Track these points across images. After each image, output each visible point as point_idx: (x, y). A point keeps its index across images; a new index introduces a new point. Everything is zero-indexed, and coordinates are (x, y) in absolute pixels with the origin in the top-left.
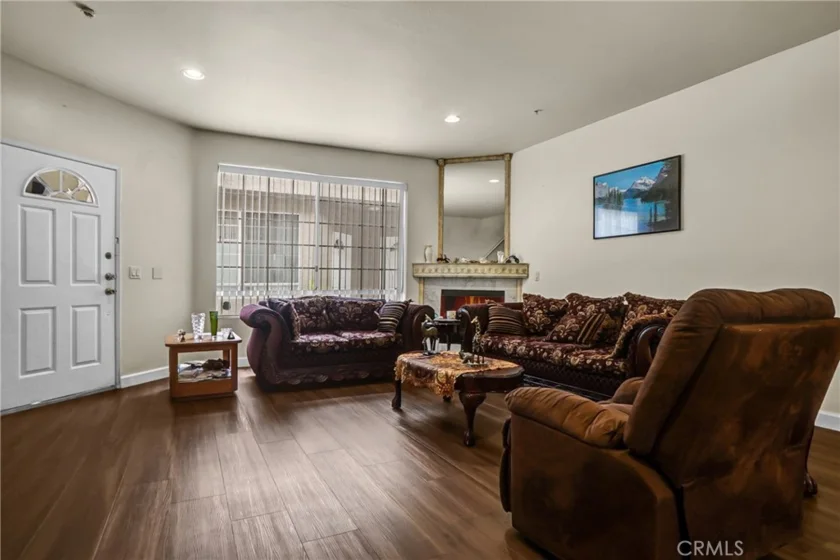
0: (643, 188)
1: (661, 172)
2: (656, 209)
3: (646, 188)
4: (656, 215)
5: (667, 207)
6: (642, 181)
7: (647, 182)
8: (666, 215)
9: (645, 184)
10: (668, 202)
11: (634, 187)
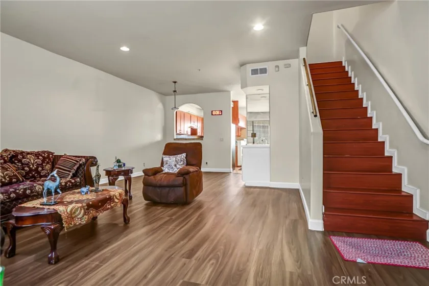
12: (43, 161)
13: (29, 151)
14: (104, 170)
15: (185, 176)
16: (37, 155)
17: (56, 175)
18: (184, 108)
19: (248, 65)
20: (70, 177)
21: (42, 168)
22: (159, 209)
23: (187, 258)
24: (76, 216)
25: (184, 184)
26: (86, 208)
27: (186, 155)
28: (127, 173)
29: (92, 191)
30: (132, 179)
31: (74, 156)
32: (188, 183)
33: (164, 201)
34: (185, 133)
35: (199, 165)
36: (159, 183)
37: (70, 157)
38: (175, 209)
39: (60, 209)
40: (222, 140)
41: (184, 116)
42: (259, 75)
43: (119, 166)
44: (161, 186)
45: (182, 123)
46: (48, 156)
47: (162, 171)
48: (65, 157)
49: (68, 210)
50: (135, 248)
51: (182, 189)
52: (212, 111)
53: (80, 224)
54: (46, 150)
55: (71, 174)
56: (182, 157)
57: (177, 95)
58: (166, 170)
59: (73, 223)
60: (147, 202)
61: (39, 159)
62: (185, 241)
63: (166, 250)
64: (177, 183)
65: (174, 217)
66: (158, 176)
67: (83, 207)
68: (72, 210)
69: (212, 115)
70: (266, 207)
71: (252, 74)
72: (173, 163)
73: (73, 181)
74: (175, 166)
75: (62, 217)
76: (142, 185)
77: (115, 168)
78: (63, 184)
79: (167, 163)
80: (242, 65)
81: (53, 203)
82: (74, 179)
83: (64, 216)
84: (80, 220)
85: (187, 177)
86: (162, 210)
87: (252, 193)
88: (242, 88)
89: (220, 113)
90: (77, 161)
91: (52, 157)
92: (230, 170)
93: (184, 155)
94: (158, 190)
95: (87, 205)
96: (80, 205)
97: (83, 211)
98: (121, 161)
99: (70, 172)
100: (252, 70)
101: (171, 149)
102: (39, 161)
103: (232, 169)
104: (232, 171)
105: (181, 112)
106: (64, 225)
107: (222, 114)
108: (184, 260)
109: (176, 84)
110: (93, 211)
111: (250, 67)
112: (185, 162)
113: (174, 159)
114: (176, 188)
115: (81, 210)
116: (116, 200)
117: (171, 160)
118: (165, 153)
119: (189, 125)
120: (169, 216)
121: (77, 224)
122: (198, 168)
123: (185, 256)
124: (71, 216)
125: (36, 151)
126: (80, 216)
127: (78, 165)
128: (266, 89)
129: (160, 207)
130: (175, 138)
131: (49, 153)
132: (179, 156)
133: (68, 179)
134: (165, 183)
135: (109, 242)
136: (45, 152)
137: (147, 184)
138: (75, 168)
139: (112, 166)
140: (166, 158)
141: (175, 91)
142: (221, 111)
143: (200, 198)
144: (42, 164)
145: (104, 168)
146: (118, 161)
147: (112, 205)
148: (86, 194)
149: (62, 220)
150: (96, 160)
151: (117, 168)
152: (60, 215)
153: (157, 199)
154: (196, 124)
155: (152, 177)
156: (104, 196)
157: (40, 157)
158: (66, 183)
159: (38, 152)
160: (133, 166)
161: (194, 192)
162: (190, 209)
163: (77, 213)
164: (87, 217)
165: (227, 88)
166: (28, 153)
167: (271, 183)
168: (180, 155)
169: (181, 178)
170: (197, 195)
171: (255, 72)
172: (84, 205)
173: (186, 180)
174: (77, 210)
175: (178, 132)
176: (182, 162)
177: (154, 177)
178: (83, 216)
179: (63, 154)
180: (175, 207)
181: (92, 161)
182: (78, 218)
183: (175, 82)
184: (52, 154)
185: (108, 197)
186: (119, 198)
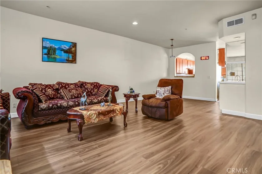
0: (64, 48)
1: (71, 46)
2: (69, 56)
3: (65, 49)
4: (69, 58)
5: (73, 56)
6: (64, 46)
7: (66, 47)
8: (72, 58)
9: (65, 47)
10: (73, 55)
11: (61, 47)
12: (94, 87)
13: (88, 82)
14: (123, 94)
15: (167, 101)
16: (92, 84)
17: (85, 95)
18: (183, 56)
19: (224, 19)
20: (103, 96)
21: (93, 91)
22: (149, 121)
23: (145, 158)
24: (92, 118)
25: (166, 107)
26: (98, 114)
27: (172, 87)
28: (136, 96)
29: (106, 105)
30: (138, 101)
31: (107, 85)
32: (169, 106)
33: (153, 116)
34: (184, 72)
35: (180, 94)
36: (151, 104)
37: (105, 86)
38: (159, 123)
39: (84, 113)
40: (209, 77)
41: (182, 61)
42: (235, 25)
43: (131, 92)
44: (151, 107)
45: (181, 67)
46: (97, 84)
47: (156, 97)
48: (103, 85)
49: (88, 114)
50: (121, 142)
51: (164, 110)
52: (201, 57)
53: (94, 122)
54: (96, 82)
55: (104, 95)
56: (169, 88)
57: (174, 48)
58: (158, 96)
59: (90, 121)
60: (144, 116)
61: (92, 86)
62: (151, 146)
63: (136, 149)
64: (161, 106)
65: (154, 128)
66: (151, 100)
67: (96, 113)
68: (90, 114)
69: (201, 59)
70: (231, 133)
71: (228, 26)
72: (162, 93)
73: (105, 99)
74: (164, 94)
75: (84, 117)
76: (142, 105)
77: (128, 93)
78: (100, 100)
79: (158, 92)
80: (220, 20)
81: (83, 109)
82: (106, 98)
83: (85, 117)
84: (94, 120)
85: (168, 102)
86: (151, 122)
87: (225, 119)
88: (219, 38)
89: (208, 58)
90: (108, 88)
91: (99, 85)
92: (215, 100)
93: (170, 87)
94: (150, 109)
95: (98, 113)
96: (94, 112)
97: (95, 116)
98: (133, 89)
99: (104, 93)
100: (228, 23)
101: (163, 83)
102: (92, 87)
103: (217, 99)
104: (217, 101)
105: (180, 59)
106: (85, 122)
107: (208, 59)
108: (142, 158)
109: (173, 41)
110: (102, 116)
111: (225, 21)
112: (171, 92)
113: (163, 89)
114: (160, 109)
115: (95, 115)
116: (117, 112)
117: (161, 90)
118: (159, 86)
119: (187, 67)
120: (152, 127)
121: (93, 122)
122: (179, 97)
123: (145, 156)
124: (89, 117)
125: (92, 82)
126: (94, 118)
127: (108, 90)
128: (242, 36)
129: (150, 120)
130: (175, 75)
131: (97, 83)
132: (166, 87)
133: (102, 97)
134: (154, 105)
135: (110, 136)
136: (95, 82)
137: (144, 104)
138: (106, 92)
139: (127, 92)
140: (159, 89)
141: (172, 45)
142: (208, 57)
143: (180, 117)
144: (93, 89)
145: (124, 93)
146: (131, 89)
147: (115, 114)
148: (103, 106)
149: (84, 119)
150: (118, 88)
151: (130, 93)
152: (83, 116)
153: (150, 115)
154: (192, 66)
155: (147, 100)
156: (110, 109)
157: (93, 85)
158: (101, 100)
159: (92, 83)
160: (139, 93)
161: (175, 113)
162: (168, 124)
163: (93, 116)
164: (98, 119)
165: (212, 39)
166: (88, 83)
167: (246, 114)
168: (168, 87)
169: (164, 102)
170: (177, 115)
171: (230, 24)
172: (97, 112)
173: (168, 104)
174: (92, 114)
175: (178, 72)
176: (168, 92)
177: (148, 100)
178: (95, 119)
179: (103, 84)
180: (159, 122)
181: (116, 89)
182: (93, 119)
183: (172, 40)
184: (99, 84)
185: (112, 110)
186: (119, 111)
